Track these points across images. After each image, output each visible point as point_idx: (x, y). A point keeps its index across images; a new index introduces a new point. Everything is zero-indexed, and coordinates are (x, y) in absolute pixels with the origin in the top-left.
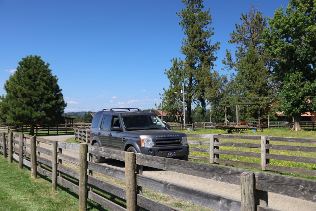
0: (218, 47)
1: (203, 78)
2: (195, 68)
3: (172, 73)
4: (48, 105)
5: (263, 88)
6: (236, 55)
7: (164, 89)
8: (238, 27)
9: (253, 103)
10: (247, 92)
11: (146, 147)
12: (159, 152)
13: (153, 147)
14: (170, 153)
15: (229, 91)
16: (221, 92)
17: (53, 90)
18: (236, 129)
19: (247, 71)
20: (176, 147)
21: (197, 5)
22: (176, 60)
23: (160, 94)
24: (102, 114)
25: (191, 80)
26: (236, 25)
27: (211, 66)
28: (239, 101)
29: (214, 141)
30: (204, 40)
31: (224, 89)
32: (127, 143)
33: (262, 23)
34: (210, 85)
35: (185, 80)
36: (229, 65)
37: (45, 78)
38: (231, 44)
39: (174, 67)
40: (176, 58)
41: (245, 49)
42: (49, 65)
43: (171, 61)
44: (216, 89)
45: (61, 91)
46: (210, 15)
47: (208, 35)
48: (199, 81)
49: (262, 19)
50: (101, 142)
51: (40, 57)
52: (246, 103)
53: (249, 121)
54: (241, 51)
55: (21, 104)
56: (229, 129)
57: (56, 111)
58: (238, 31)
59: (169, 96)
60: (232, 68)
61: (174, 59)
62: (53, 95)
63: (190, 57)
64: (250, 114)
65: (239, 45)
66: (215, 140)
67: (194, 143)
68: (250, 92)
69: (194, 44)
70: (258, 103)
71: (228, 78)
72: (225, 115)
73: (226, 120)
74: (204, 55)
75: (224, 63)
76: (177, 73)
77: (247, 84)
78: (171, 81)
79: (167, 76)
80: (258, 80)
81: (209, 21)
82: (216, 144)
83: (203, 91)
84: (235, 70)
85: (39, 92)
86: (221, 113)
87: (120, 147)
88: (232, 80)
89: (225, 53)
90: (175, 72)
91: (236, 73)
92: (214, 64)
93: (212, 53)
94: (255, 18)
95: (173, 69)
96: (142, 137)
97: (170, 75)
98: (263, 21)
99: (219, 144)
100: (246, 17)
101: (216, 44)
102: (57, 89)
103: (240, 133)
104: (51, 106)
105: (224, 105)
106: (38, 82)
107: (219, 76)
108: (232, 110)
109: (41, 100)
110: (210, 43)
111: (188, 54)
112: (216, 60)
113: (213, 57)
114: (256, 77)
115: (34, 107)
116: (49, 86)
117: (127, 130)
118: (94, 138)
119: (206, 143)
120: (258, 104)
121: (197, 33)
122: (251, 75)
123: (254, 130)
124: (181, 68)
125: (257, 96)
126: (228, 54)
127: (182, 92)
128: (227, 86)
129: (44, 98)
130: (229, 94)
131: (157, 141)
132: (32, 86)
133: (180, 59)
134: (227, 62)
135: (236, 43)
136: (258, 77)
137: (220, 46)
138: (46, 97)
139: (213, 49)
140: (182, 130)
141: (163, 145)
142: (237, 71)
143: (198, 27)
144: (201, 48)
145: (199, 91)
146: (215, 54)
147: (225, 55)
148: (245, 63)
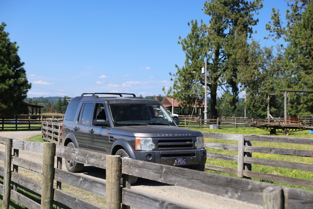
0: (260, 4)
1: (235, 51)
2: (224, 36)
3: (189, 42)
6: (288, 17)
7: (176, 66)
9: (310, 90)
10: (303, 73)
11: (142, 150)
12: (162, 158)
13: (153, 150)
14: (177, 160)
15: (275, 71)
16: (263, 72)
17: (10, 64)
18: (283, 128)
19: (302, 42)
20: (187, 152)
22: (196, 23)
23: (170, 74)
24: (81, 101)
25: (217, 54)
27: (249, 34)
28: (289, 86)
29: (245, 145)
31: (267, 68)
32: (115, 144)
34: (246, 61)
35: (209, 53)
36: (276, 33)
39: (193, 34)
40: (196, 20)
41: (301, 8)
43: (189, 24)
44: (255, 68)
45: (23, 65)
48: (229, 55)
50: (78, 142)
52: (300, 90)
53: (304, 117)
54: (295, 11)
56: (272, 128)
57: (15, 95)
59: (184, 77)
60: (280, 37)
61: (192, 22)
62: (11, 71)
63: (218, 18)
64: (305, 106)
65: (293, 2)
66: (246, 143)
67: (215, 146)
68: (307, 73)
71: (273, 52)
72: (267, 108)
73: (269, 115)
74: (238, 16)
75: (269, 28)
76: (196, 43)
77: (302, 61)
78: (187, 55)
79: (181, 46)
82: (247, 148)
83: (235, 70)
84: (285, 39)
86: (262, 104)
87: (106, 149)
88: (280, 55)
89: (271, 14)
90: (194, 40)
91: (286, 44)
92: (254, 30)
93: (251, 13)
95: (190, 37)
96: (138, 135)
97: (186, 46)
99: (252, 149)
102: (17, 62)
103: (289, 135)
104: (7, 87)
105: (267, 91)
107: (259, 48)
108: (278, 99)
111: (214, 15)
112: (256, 24)
113: (252, 19)
116: (4, 57)
117: (116, 125)
118: (68, 136)
119: (233, 148)
122: (309, 48)
123: (311, 131)
124: (203, 35)
126: (275, 15)
127: (203, 72)
128: (272, 64)
130: (275, 76)
131: (160, 141)
133: (202, 21)
134: (272, 27)
139: (253, 7)
140: (202, 127)
141: (167, 148)
142: (288, 41)
144: (234, 6)
145: (229, 70)
146: (255, 15)
147: (271, 17)
148: (301, 30)
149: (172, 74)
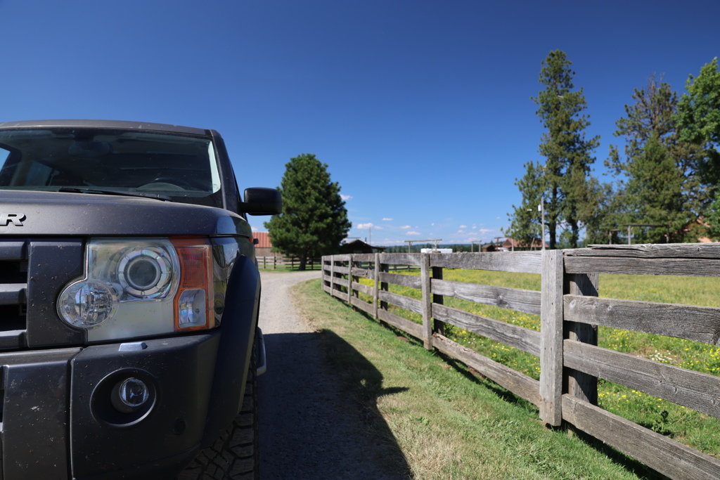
1: (573, 189)
2: (562, 175)
3: (525, 183)
4: (322, 225)
5: (675, 200)
6: (627, 152)
7: (513, 207)
8: (629, 109)
9: (657, 224)
10: (648, 206)
15: (616, 206)
16: (603, 208)
17: (330, 203)
19: (646, 174)
21: (563, 84)
22: (532, 164)
23: (508, 215)
25: (555, 193)
26: (626, 106)
27: (587, 172)
28: (633, 221)
29: (566, 290)
30: (575, 133)
31: (607, 204)
33: (670, 102)
34: (586, 200)
35: (546, 193)
36: (615, 169)
37: (319, 185)
38: (619, 137)
39: (529, 174)
40: (532, 162)
41: (641, 143)
42: (327, 166)
43: (525, 166)
44: (595, 205)
46: (583, 97)
47: (580, 126)
48: (567, 194)
49: (670, 94)
51: (314, 156)
52: (646, 224)
54: (634, 146)
55: (284, 224)
58: (630, 116)
59: (522, 217)
60: (620, 172)
61: (528, 164)
63: (554, 158)
65: (632, 137)
66: (574, 285)
68: (652, 206)
69: (558, 141)
70: (666, 223)
71: (613, 187)
74: (574, 154)
75: (607, 165)
76: (533, 182)
77: (646, 194)
78: (524, 195)
79: (518, 187)
80: (666, 188)
81: (582, 106)
82: (578, 306)
83: (574, 209)
84: (626, 174)
85: (307, 205)
88: (620, 191)
89: (609, 150)
90: (531, 181)
91: (626, 180)
92: (591, 168)
93: (588, 151)
94: (657, 93)
95: (526, 178)
97: (522, 186)
98: (673, 96)
99: (598, 313)
100: (643, 94)
101: (594, 139)
102: (338, 204)
104: (325, 226)
105: (608, 227)
106: (308, 191)
107: (598, 184)
109: (311, 217)
110: (583, 138)
111: (549, 155)
112: (593, 162)
113: (589, 157)
114: (663, 183)
115: (301, 228)
116: (324, 197)
119: (523, 301)
120: (667, 226)
121: (563, 124)
122: (654, 180)
124: (540, 176)
125: (664, 213)
126: (613, 151)
127: (539, 209)
128: (612, 199)
129: (315, 214)
130: (616, 211)
132: (300, 197)
133: (538, 163)
134: (611, 163)
135: (626, 136)
136: (666, 182)
137: (599, 141)
138: (318, 212)
139: (590, 146)
142: (629, 175)
143: (564, 115)
144: (570, 145)
145: (568, 208)
146: (591, 154)
147: (609, 153)
148: (643, 162)
149: (510, 213)
